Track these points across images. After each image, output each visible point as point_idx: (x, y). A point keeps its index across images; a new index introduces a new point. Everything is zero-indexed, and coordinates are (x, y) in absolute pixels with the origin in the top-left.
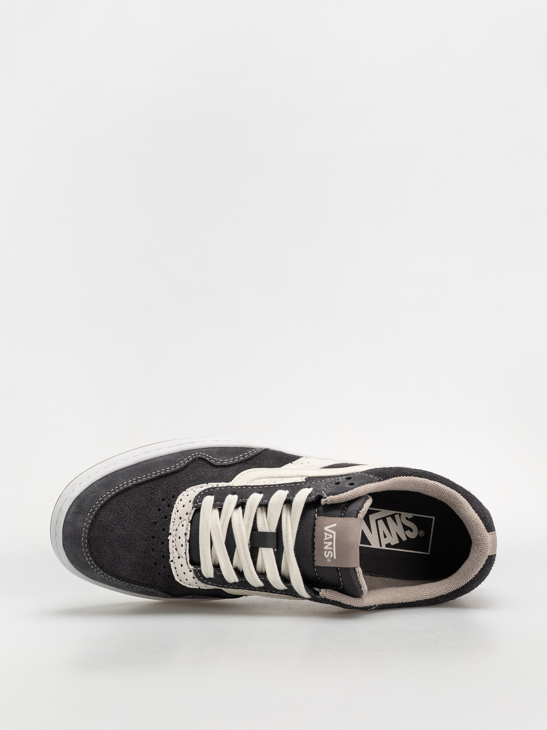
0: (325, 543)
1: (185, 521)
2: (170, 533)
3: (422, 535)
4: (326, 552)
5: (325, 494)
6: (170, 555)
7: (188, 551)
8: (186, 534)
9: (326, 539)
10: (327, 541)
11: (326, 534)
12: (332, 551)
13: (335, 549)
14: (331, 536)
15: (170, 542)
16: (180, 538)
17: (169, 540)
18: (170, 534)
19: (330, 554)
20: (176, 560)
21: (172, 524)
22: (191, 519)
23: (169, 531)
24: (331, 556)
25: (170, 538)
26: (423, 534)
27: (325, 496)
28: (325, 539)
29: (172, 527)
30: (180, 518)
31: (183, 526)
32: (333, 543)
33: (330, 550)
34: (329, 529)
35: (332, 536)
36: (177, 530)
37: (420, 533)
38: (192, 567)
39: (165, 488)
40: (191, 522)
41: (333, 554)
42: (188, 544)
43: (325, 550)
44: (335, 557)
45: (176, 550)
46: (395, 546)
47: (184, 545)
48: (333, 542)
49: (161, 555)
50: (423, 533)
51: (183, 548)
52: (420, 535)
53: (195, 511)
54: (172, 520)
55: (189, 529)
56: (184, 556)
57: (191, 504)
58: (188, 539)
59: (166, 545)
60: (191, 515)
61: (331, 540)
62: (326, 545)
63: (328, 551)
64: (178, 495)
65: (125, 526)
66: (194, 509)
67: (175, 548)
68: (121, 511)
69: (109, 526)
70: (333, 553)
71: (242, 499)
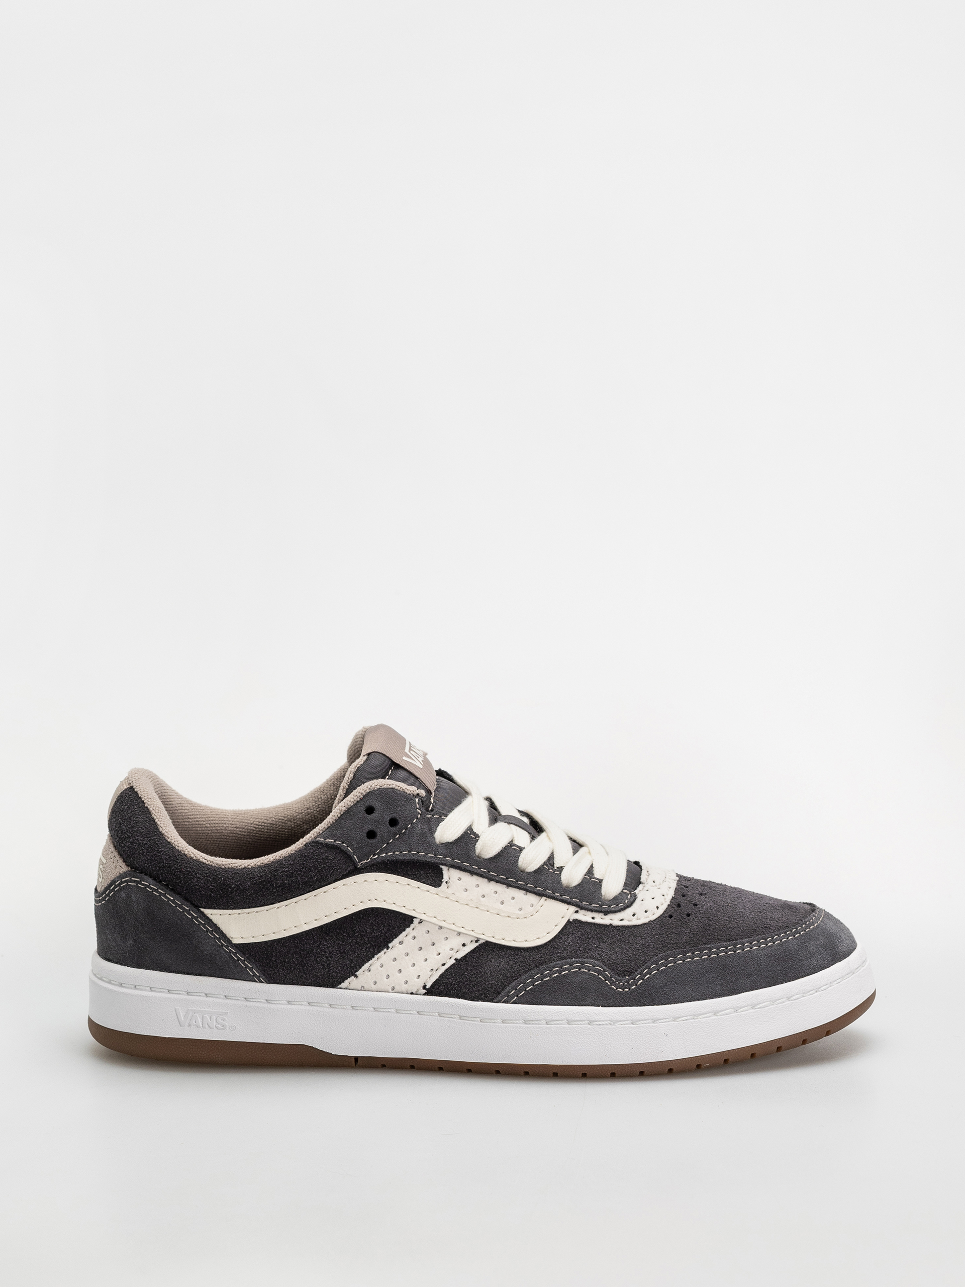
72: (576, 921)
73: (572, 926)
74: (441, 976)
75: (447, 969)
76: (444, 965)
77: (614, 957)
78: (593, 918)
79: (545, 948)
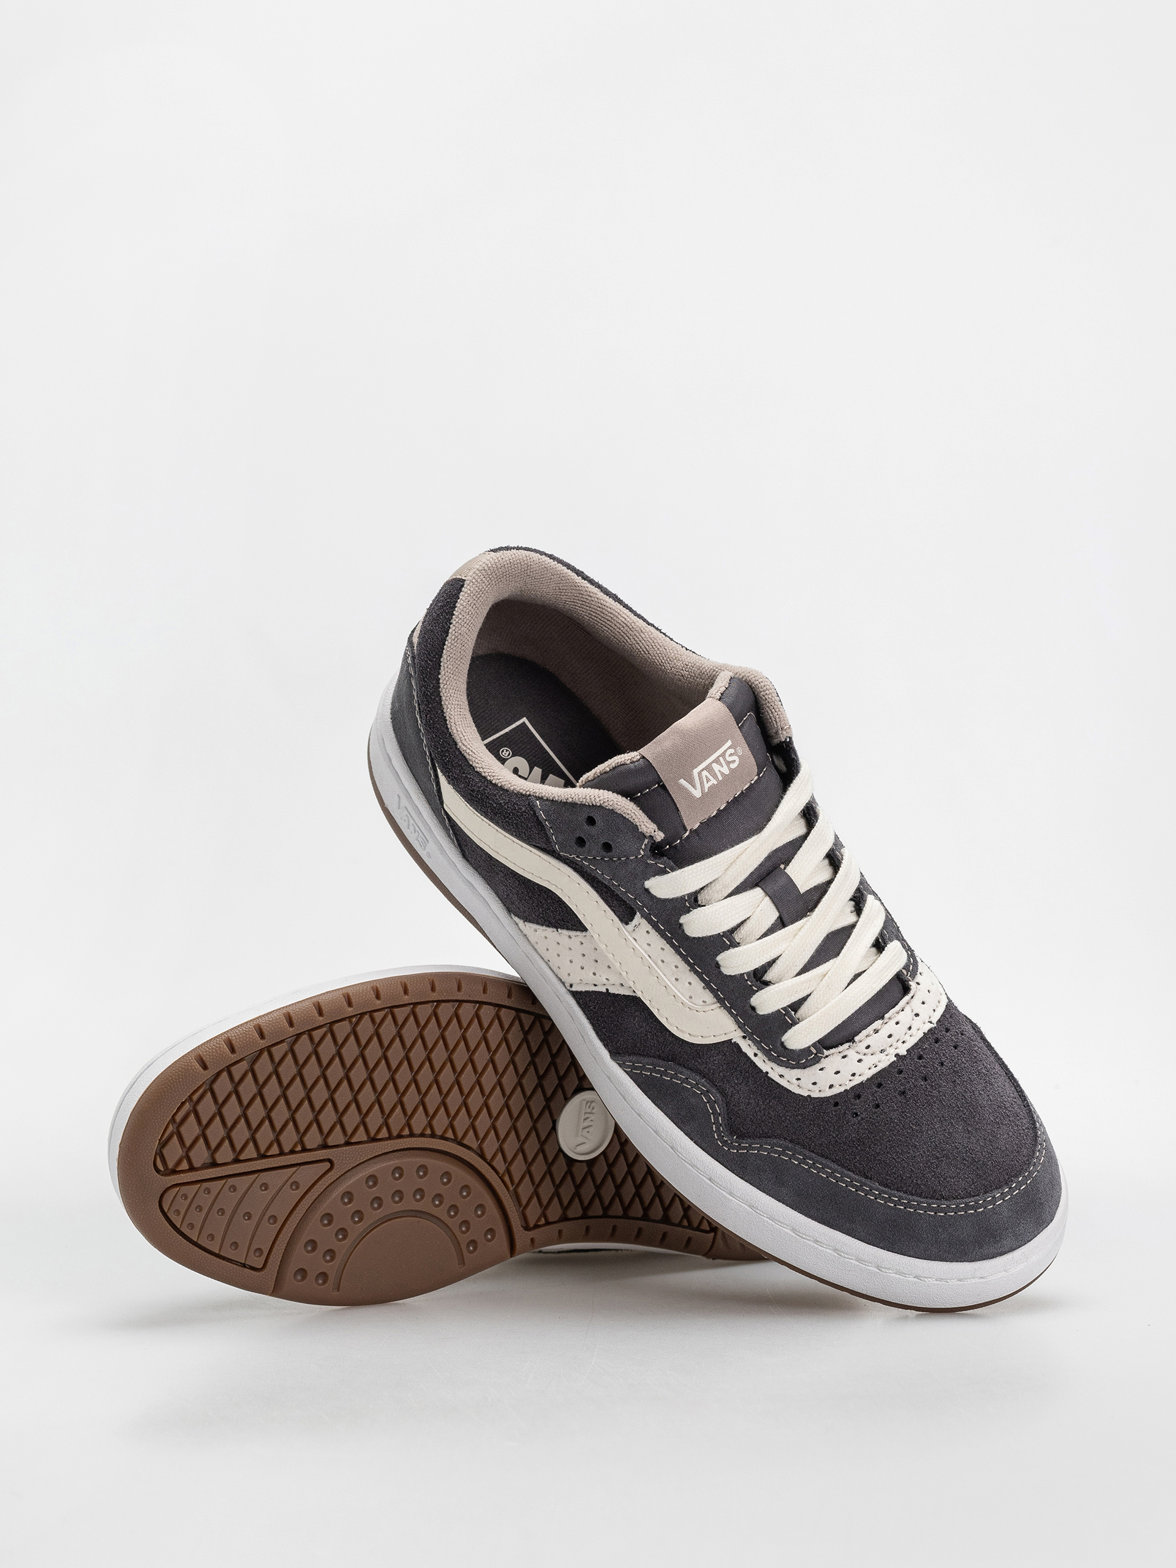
0: (720, 778)
1: (858, 1049)
2: (895, 1057)
3: (507, 751)
4: (733, 766)
5: (643, 847)
6: (926, 1032)
7: (897, 1008)
8: (876, 1031)
9: (714, 782)
10: (715, 776)
11: (707, 786)
12: (723, 755)
13: (718, 751)
14: (705, 773)
15: (909, 1045)
16: (890, 1036)
17: (907, 1051)
18: (897, 1055)
19: (731, 755)
20: (924, 1016)
21: (881, 1066)
22: (846, 1045)
23: (894, 1061)
24: (732, 751)
25: (903, 1052)
26: (505, 751)
27: (646, 841)
28: (716, 783)
29: (885, 1061)
30: (860, 1061)
31: (868, 1047)
32: (713, 762)
33: (725, 759)
34: (694, 786)
35: (703, 773)
36: (882, 1050)
37: (506, 755)
38: (912, 984)
39: (833, 1132)
40: (851, 1039)
41: (727, 749)
42: (887, 1016)
43: (730, 769)
44: (729, 743)
45: (910, 1028)
46: (561, 775)
47: (893, 1022)
48: (711, 763)
49: (937, 1045)
50: (503, 751)
51: (899, 1018)
52: (510, 753)
53: (828, 1048)
54: (874, 1071)
55: (864, 1033)
56: (908, 1009)
57: (824, 1063)
58: (880, 1022)
59: (919, 1049)
60: (840, 1048)
61: (709, 768)
62: (722, 774)
63: (728, 763)
64: (827, 1099)
65: (948, 1138)
66: (826, 1052)
67: (909, 1032)
68: (932, 1163)
69: (968, 1161)
70: (726, 751)
71: (750, 985)
72: (737, 1046)
73: (730, 1047)
74: (587, 992)
75: (595, 992)
76: (595, 985)
77: (743, 1106)
78: (756, 1055)
79: (690, 1048)
